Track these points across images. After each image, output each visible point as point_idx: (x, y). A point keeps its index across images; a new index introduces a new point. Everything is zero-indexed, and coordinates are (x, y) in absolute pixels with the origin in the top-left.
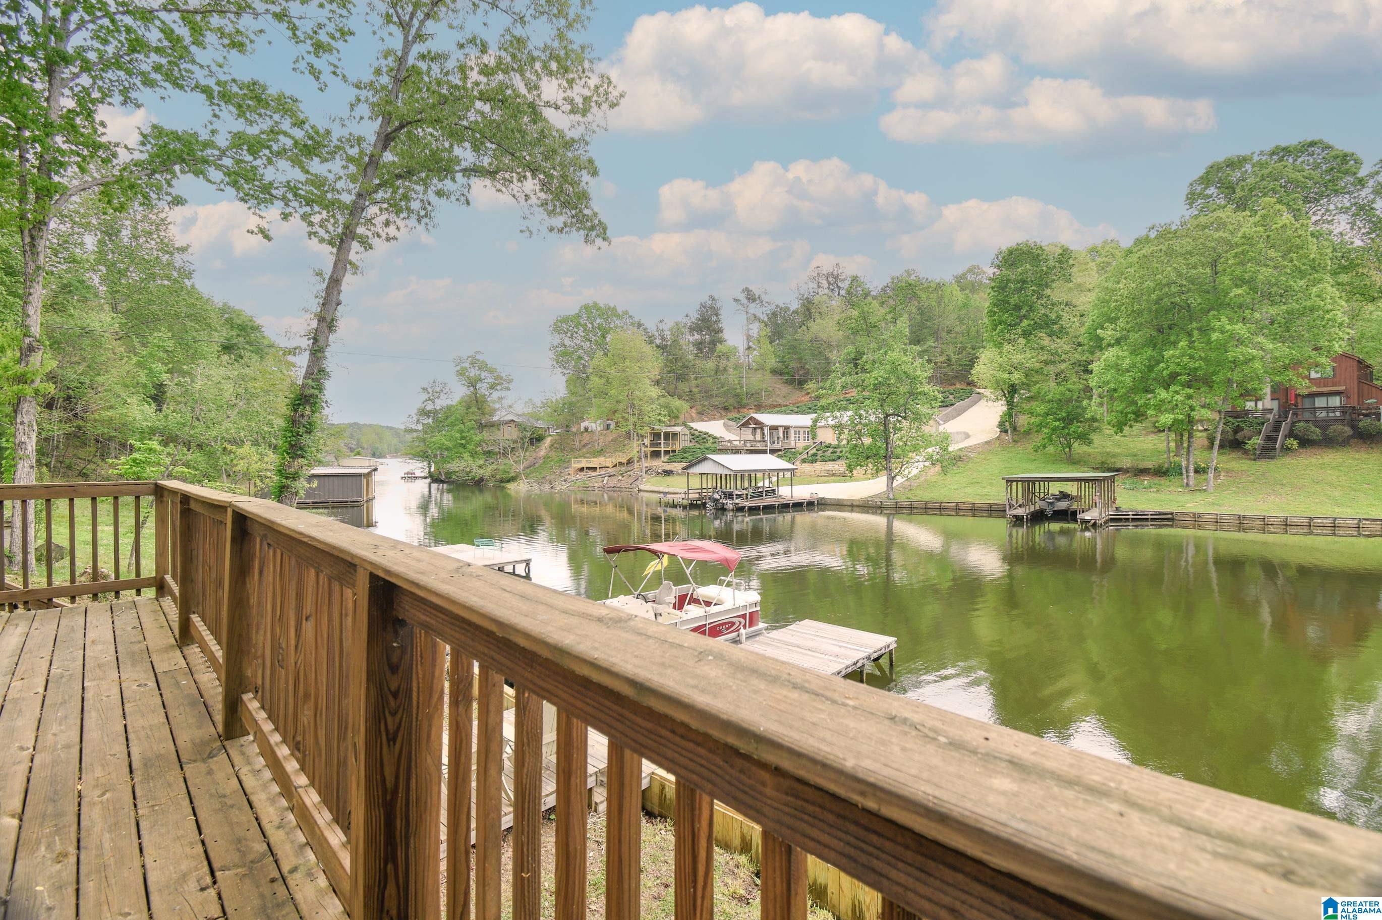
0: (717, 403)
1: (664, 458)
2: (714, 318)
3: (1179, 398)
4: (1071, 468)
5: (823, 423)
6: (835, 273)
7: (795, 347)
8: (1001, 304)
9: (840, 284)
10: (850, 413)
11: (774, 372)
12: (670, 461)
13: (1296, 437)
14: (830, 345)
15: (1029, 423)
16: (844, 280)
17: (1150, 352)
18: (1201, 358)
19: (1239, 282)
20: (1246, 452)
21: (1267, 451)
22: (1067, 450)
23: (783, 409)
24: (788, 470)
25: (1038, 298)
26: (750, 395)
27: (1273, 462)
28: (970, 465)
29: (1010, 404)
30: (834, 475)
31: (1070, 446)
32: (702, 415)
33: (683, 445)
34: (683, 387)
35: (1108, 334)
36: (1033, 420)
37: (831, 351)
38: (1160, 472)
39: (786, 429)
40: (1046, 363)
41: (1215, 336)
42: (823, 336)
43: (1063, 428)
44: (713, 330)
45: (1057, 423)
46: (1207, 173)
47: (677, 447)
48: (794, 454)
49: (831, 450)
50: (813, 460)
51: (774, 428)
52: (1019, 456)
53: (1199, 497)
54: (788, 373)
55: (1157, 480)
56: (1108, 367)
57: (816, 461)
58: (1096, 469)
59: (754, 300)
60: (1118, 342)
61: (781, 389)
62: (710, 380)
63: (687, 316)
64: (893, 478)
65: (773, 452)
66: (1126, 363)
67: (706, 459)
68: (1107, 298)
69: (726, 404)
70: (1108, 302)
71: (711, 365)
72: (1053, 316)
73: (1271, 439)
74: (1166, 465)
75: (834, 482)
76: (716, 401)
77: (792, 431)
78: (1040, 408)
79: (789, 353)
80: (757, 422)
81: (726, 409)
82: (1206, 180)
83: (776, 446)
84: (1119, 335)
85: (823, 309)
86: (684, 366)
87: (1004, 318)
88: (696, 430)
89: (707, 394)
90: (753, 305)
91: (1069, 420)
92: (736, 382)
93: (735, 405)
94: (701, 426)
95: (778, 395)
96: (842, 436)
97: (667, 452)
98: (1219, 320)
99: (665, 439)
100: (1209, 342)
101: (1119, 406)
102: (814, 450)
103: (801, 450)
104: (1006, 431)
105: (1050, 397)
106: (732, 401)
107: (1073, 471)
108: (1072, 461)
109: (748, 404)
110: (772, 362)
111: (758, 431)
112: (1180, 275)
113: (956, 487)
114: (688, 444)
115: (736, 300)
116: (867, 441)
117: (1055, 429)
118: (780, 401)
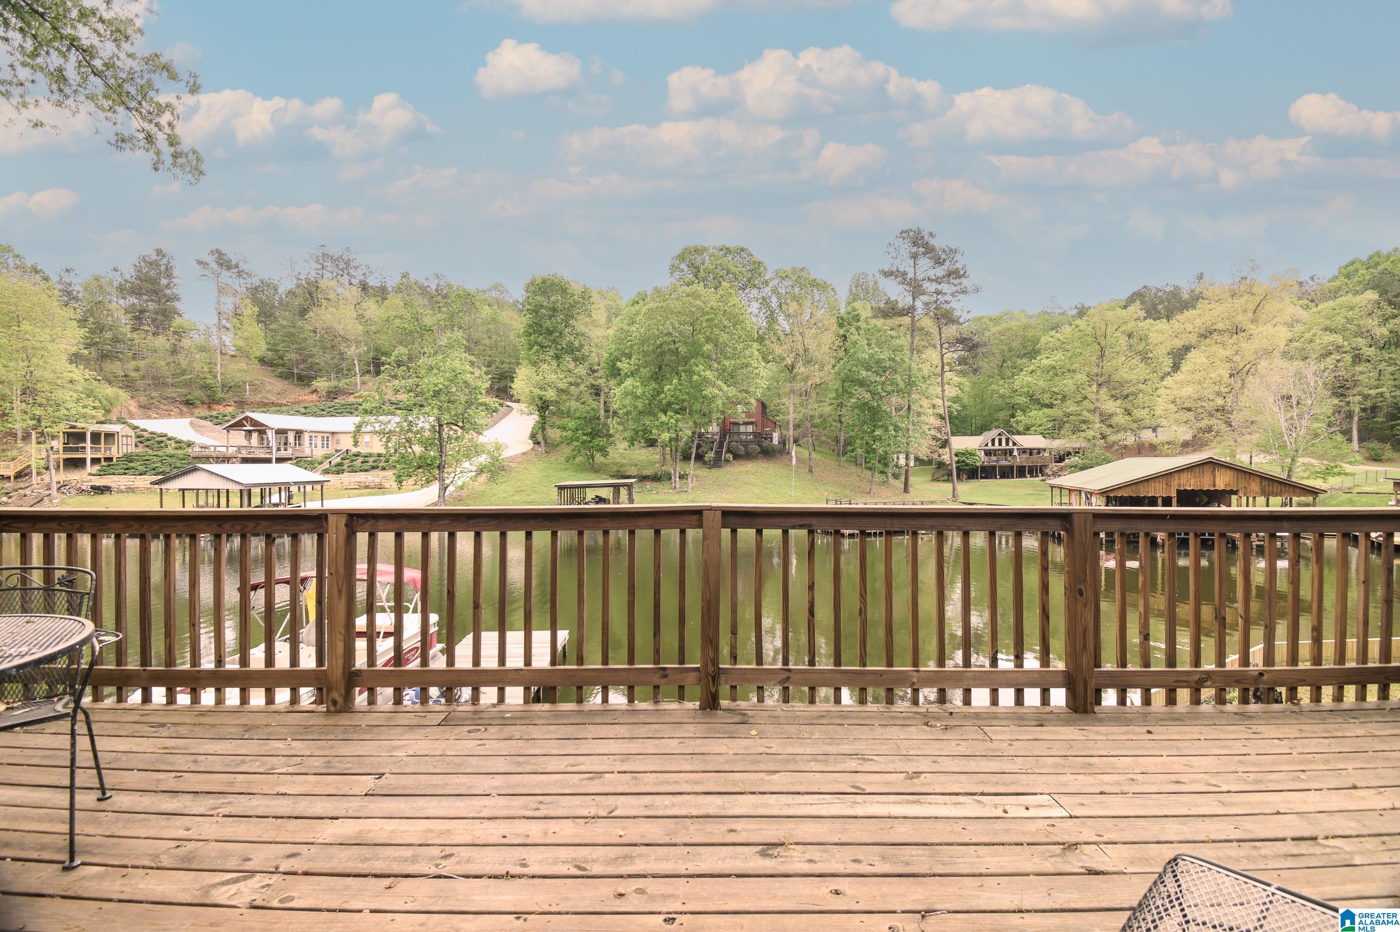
0: (174, 395)
1: (89, 468)
2: (164, 281)
3: (672, 421)
4: (594, 476)
5: (369, 428)
6: (345, 258)
7: (293, 335)
8: (535, 328)
9: (351, 271)
10: (397, 419)
11: (262, 361)
12: (101, 474)
13: (732, 453)
14: (346, 340)
15: (561, 437)
16: (356, 268)
17: (654, 385)
18: (686, 393)
19: (708, 339)
20: (705, 463)
21: (717, 463)
22: (591, 461)
23: (285, 408)
24: (318, 482)
25: (566, 327)
26: (227, 387)
27: (721, 470)
28: (513, 474)
29: (543, 417)
30: (367, 487)
31: (593, 457)
32: (146, 409)
33: (124, 450)
34: (114, 367)
35: (623, 365)
36: (565, 434)
37: (348, 346)
38: (656, 478)
39: (299, 434)
40: (571, 384)
41: (695, 378)
42: (339, 328)
43: (590, 442)
44: (165, 296)
45: (585, 438)
46: (684, 253)
47: (114, 452)
48: (311, 463)
49: (361, 459)
50: (339, 470)
51: (281, 432)
52: (552, 466)
53: (684, 496)
54: (283, 365)
55: (655, 484)
56: (626, 394)
57: (343, 471)
58: (613, 477)
59: (229, 268)
60: (632, 374)
61: (274, 386)
62: (163, 363)
63: (115, 270)
64: (446, 488)
65: (280, 460)
66: (639, 391)
67: (195, 469)
68: (623, 336)
69: (189, 397)
70: (622, 340)
71: (161, 342)
72: (576, 344)
73: (719, 453)
74: (659, 473)
75: (370, 494)
76: (172, 392)
77: (306, 437)
78: (572, 424)
79: (283, 341)
80: (255, 423)
81: (188, 403)
82: (681, 257)
83: (283, 454)
84: (633, 368)
85: (332, 296)
86: (116, 340)
87: (539, 340)
88: (145, 430)
89: (158, 382)
90: (225, 273)
91: (593, 435)
92: (206, 369)
93: (206, 399)
94: (154, 425)
95: (269, 391)
96: (390, 445)
97: (95, 461)
98: (697, 366)
99: (93, 442)
100: (691, 382)
101: (632, 425)
102: (338, 460)
103: (320, 459)
104: (538, 443)
105: (578, 415)
106: (198, 393)
107: (593, 479)
108: (595, 469)
109: (224, 399)
110: (261, 348)
111: (255, 435)
112: (674, 328)
113: (504, 495)
114: (131, 449)
115: (200, 262)
116: (418, 449)
117: (583, 443)
118: (273, 399)
